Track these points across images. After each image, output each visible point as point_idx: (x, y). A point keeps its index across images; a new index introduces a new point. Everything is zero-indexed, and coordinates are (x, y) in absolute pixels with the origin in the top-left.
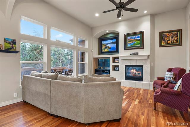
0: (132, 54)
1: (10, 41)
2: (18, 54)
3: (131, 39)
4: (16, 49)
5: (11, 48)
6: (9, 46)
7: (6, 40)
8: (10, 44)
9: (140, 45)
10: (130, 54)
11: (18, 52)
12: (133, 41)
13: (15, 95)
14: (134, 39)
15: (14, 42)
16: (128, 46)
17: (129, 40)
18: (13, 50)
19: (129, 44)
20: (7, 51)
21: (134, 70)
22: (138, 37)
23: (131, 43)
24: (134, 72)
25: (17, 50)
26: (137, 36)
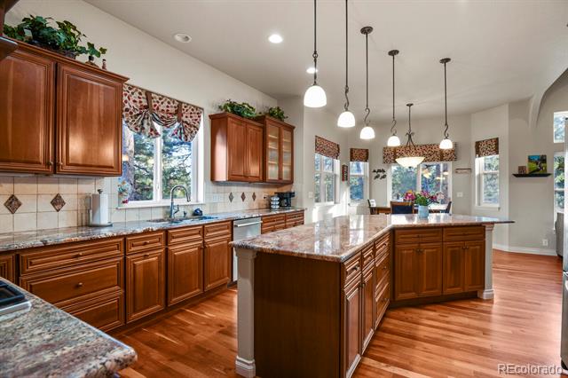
1: (536, 159)
2: (550, 177)
4: (546, 170)
5: (538, 170)
6: (534, 166)
7: (530, 159)
8: (537, 164)
11: (549, 174)
13: (545, 242)
15: (543, 159)
18: (541, 172)
20: (533, 174)
25: (548, 172)
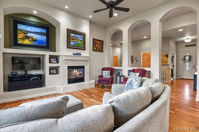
0: (76, 54)
3: (74, 37)
9: (82, 46)
10: (74, 54)
12: (76, 40)
14: (77, 38)
16: (71, 45)
17: (72, 38)
19: (72, 42)
21: (76, 71)
22: (81, 38)
23: (74, 42)
24: (75, 73)
26: (79, 36)
